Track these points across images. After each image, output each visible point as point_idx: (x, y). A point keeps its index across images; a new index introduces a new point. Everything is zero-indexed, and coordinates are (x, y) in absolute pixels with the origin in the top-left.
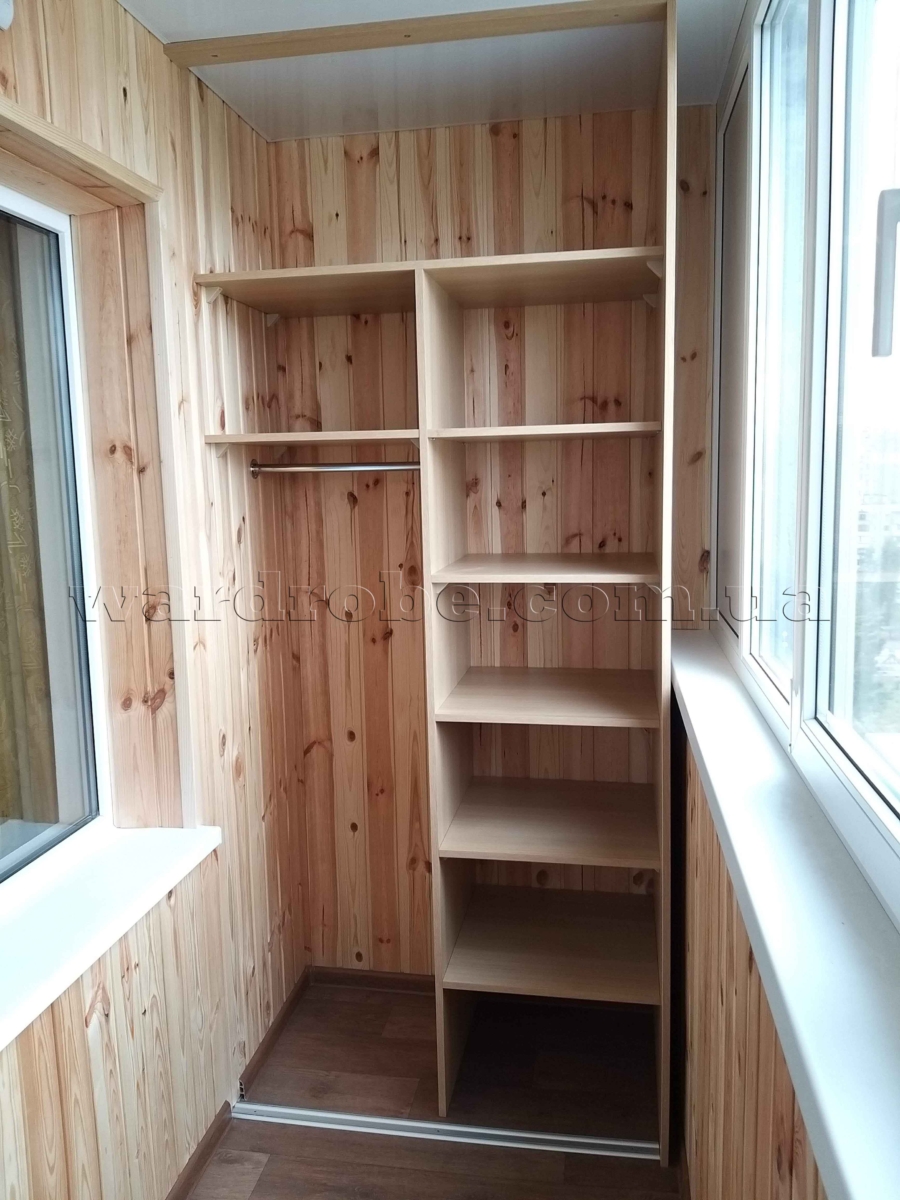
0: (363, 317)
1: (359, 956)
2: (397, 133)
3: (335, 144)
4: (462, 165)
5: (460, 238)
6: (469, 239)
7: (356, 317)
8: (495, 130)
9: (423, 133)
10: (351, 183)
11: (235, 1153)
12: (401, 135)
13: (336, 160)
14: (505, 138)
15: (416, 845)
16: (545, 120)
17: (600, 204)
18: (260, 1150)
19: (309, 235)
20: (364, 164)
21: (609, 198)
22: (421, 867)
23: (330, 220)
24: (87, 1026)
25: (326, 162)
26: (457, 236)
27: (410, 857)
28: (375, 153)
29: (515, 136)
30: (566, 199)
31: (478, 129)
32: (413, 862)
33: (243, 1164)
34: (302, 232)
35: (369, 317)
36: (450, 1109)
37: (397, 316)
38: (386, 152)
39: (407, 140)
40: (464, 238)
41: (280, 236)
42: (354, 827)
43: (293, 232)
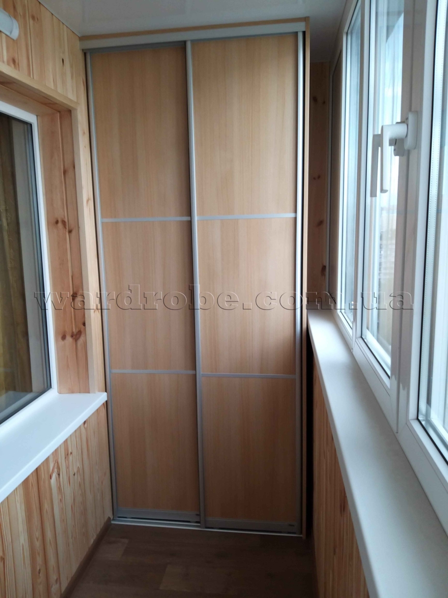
11: (113, 539)
18: (125, 538)
24: (51, 479)
33: (117, 544)
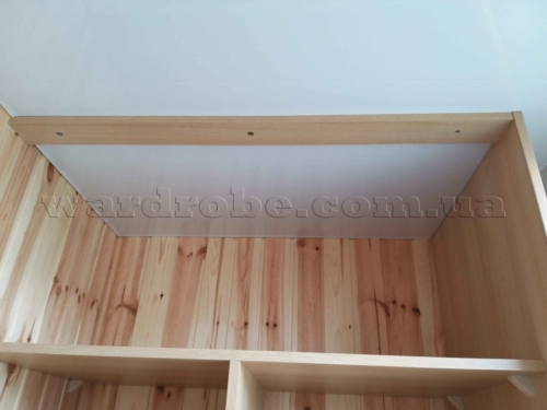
0: (167, 390)
2: (223, 238)
3: (171, 242)
4: (273, 266)
5: (267, 324)
6: (275, 325)
7: (160, 388)
8: (301, 243)
9: (244, 241)
10: (179, 270)
12: (226, 241)
13: (170, 255)
14: (309, 249)
16: (342, 239)
17: (391, 307)
19: (133, 310)
20: (193, 258)
21: (400, 302)
23: (155, 299)
25: (161, 254)
26: (265, 321)
28: (203, 251)
29: (317, 249)
30: (361, 300)
31: (288, 241)
34: (128, 307)
35: (173, 390)
37: (201, 391)
38: (212, 251)
39: (231, 245)
40: (271, 324)
41: (108, 309)
43: (119, 306)
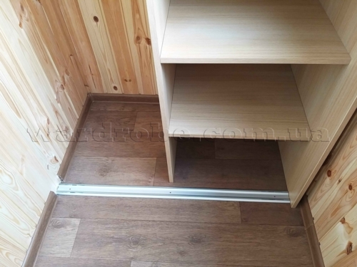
1: (115, 88)
11: (61, 220)
15: (139, 29)
18: (75, 216)
22: (143, 42)
27: (136, 36)
32: (138, 38)
33: (66, 228)
36: (175, 177)
42: (96, 19)
